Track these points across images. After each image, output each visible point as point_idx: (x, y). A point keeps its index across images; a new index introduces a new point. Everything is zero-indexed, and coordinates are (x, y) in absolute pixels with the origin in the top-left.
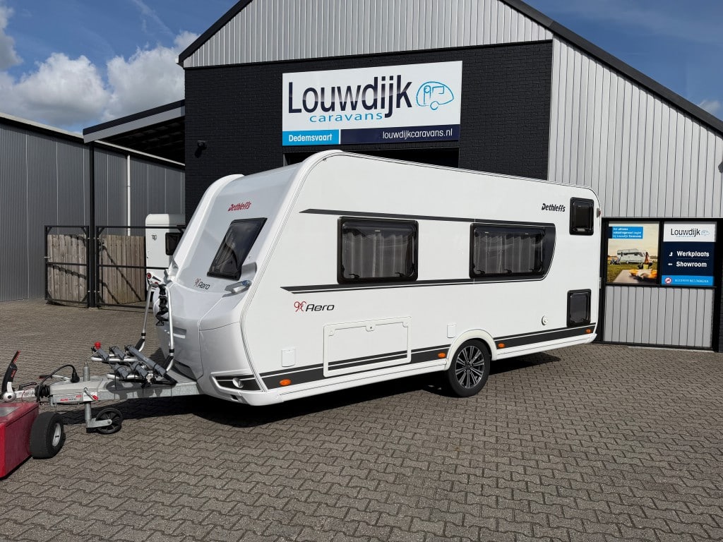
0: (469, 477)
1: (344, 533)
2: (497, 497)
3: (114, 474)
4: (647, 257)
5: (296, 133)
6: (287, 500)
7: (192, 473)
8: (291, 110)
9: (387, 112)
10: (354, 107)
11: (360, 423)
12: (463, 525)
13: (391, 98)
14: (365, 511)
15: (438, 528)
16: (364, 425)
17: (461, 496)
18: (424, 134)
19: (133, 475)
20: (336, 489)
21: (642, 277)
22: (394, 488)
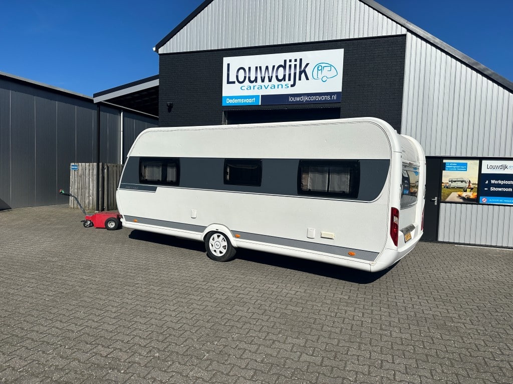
0: (326, 317)
1: (245, 342)
2: (342, 328)
3: (112, 306)
4: (469, 184)
5: (231, 98)
6: (213, 323)
7: (158, 308)
8: (229, 82)
9: (292, 83)
10: (270, 80)
11: (263, 285)
12: (317, 342)
13: (295, 74)
14: (259, 331)
15: (301, 342)
16: (265, 286)
17: (319, 327)
18: (317, 98)
19: (123, 307)
20: (243, 319)
21: (466, 197)
22: (279, 320)
